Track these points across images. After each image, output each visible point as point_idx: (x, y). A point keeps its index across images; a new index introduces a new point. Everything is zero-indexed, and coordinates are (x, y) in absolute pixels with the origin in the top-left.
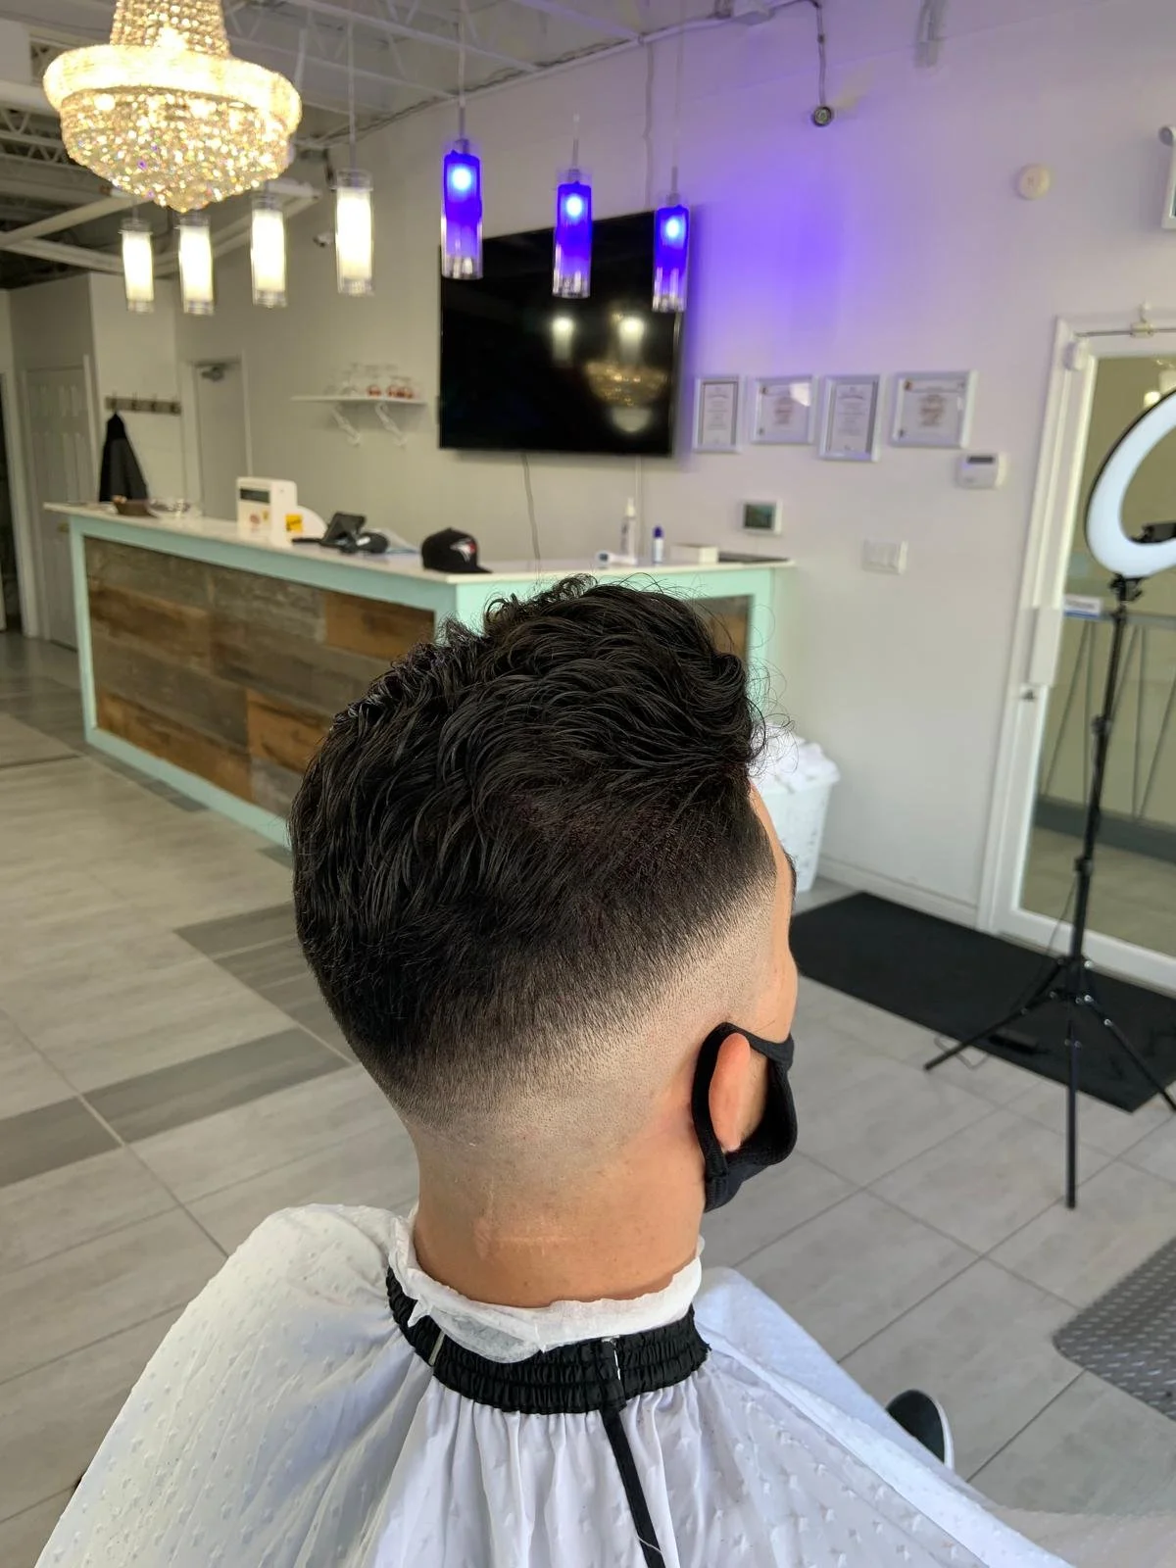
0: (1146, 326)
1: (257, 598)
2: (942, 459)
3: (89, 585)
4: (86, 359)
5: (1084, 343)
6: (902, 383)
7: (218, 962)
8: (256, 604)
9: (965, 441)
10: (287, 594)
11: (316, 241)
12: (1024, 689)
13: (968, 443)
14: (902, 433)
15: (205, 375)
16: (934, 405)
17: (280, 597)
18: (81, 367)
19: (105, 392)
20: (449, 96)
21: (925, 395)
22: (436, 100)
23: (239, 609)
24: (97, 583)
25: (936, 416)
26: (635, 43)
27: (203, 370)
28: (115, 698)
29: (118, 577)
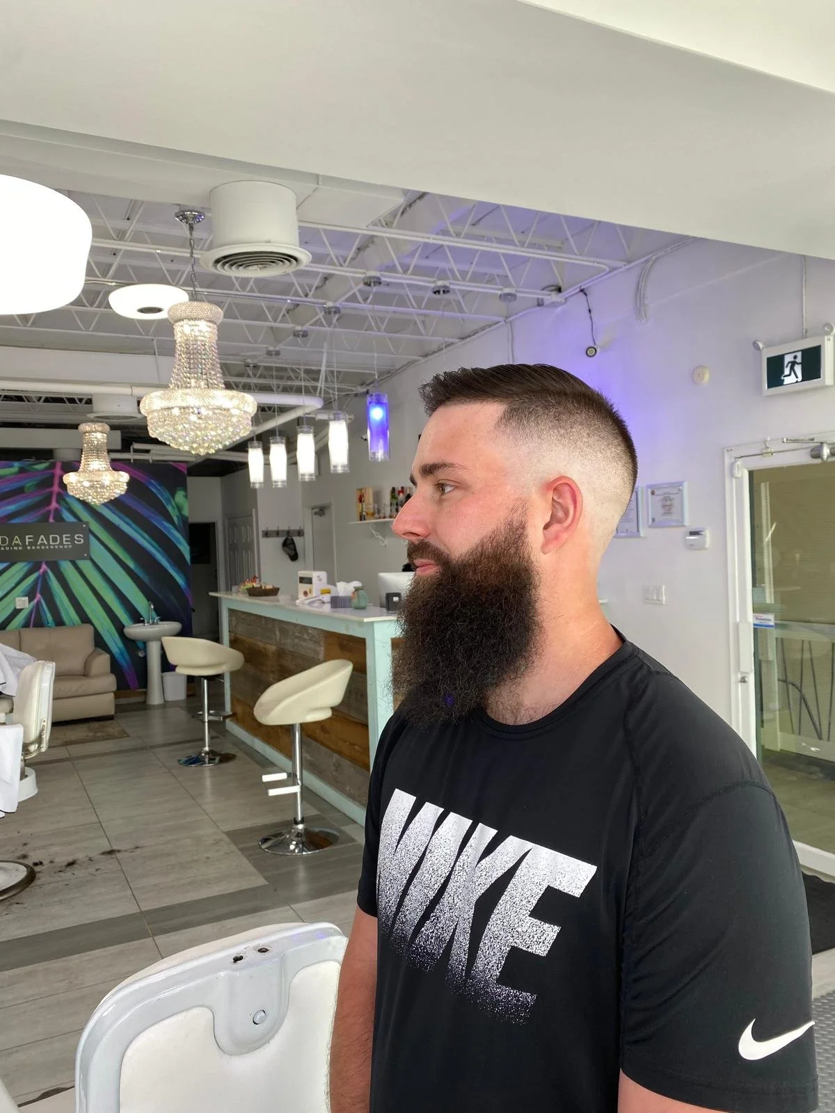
0: (769, 451)
1: (296, 637)
2: (677, 533)
3: (230, 635)
4: (254, 510)
5: (739, 462)
6: (650, 491)
7: (241, 850)
8: (296, 641)
9: (687, 523)
10: (308, 634)
11: (362, 438)
12: (739, 676)
13: (689, 523)
14: (653, 520)
15: (316, 513)
16: (668, 503)
17: (305, 636)
18: (251, 515)
19: (262, 528)
20: (421, 358)
21: (662, 497)
22: (414, 361)
23: (289, 644)
24: (233, 635)
25: (670, 509)
26: (503, 323)
27: (314, 511)
28: (239, 701)
29: (241, 631)
